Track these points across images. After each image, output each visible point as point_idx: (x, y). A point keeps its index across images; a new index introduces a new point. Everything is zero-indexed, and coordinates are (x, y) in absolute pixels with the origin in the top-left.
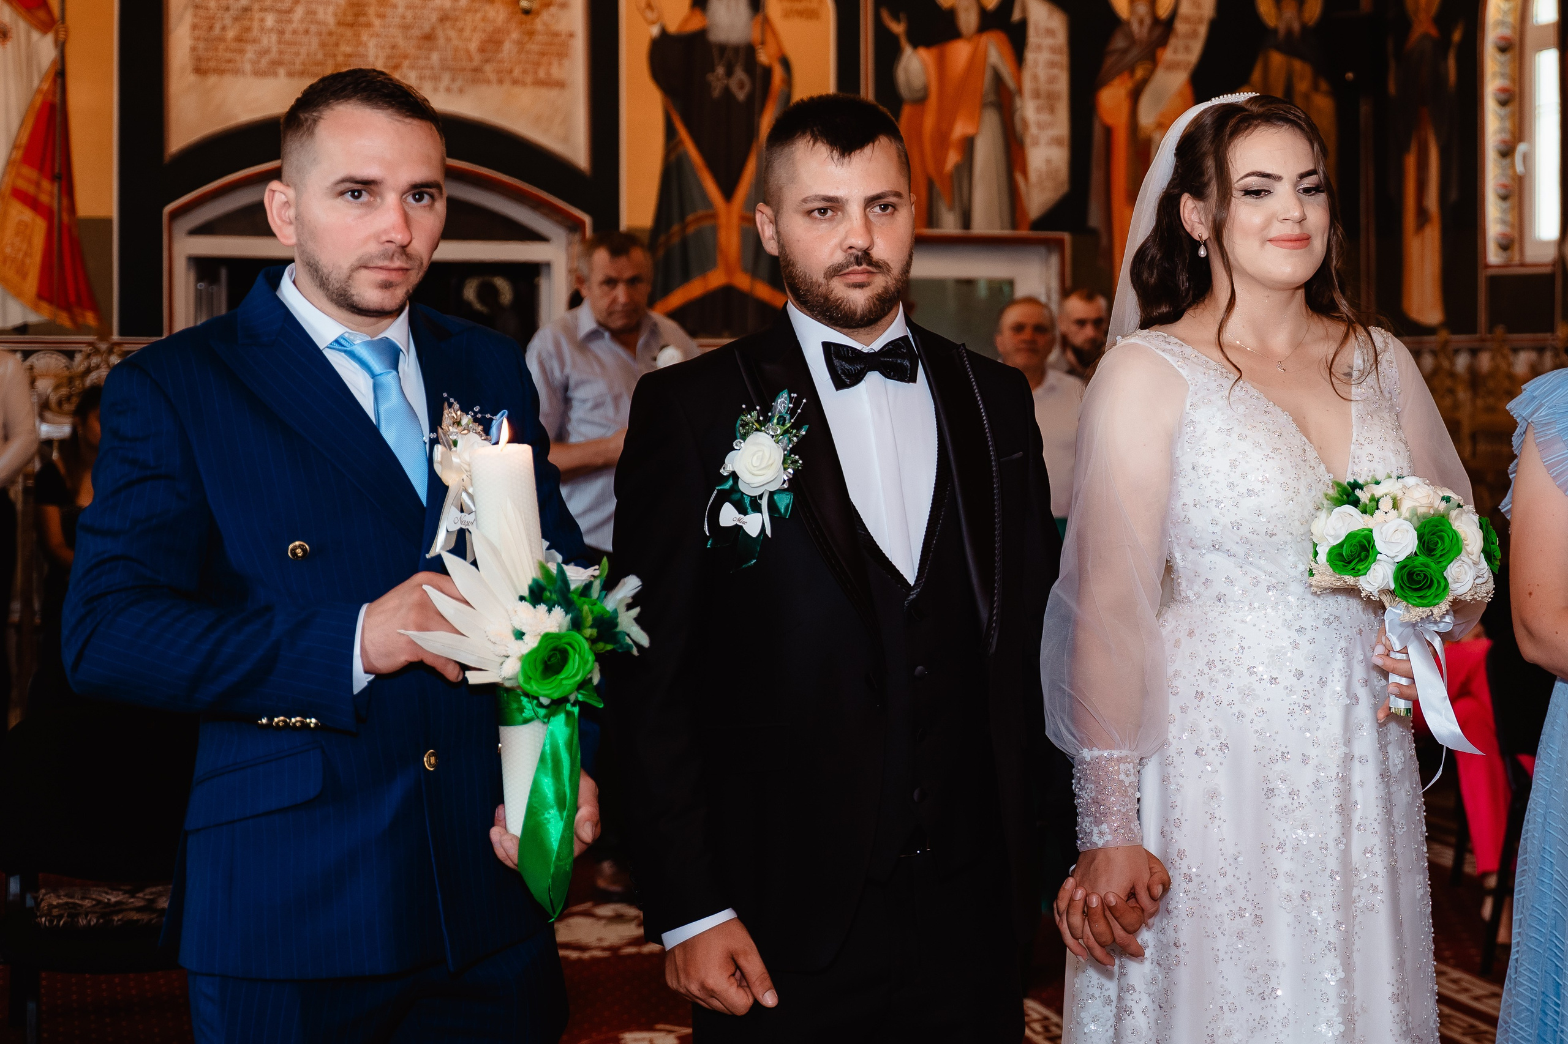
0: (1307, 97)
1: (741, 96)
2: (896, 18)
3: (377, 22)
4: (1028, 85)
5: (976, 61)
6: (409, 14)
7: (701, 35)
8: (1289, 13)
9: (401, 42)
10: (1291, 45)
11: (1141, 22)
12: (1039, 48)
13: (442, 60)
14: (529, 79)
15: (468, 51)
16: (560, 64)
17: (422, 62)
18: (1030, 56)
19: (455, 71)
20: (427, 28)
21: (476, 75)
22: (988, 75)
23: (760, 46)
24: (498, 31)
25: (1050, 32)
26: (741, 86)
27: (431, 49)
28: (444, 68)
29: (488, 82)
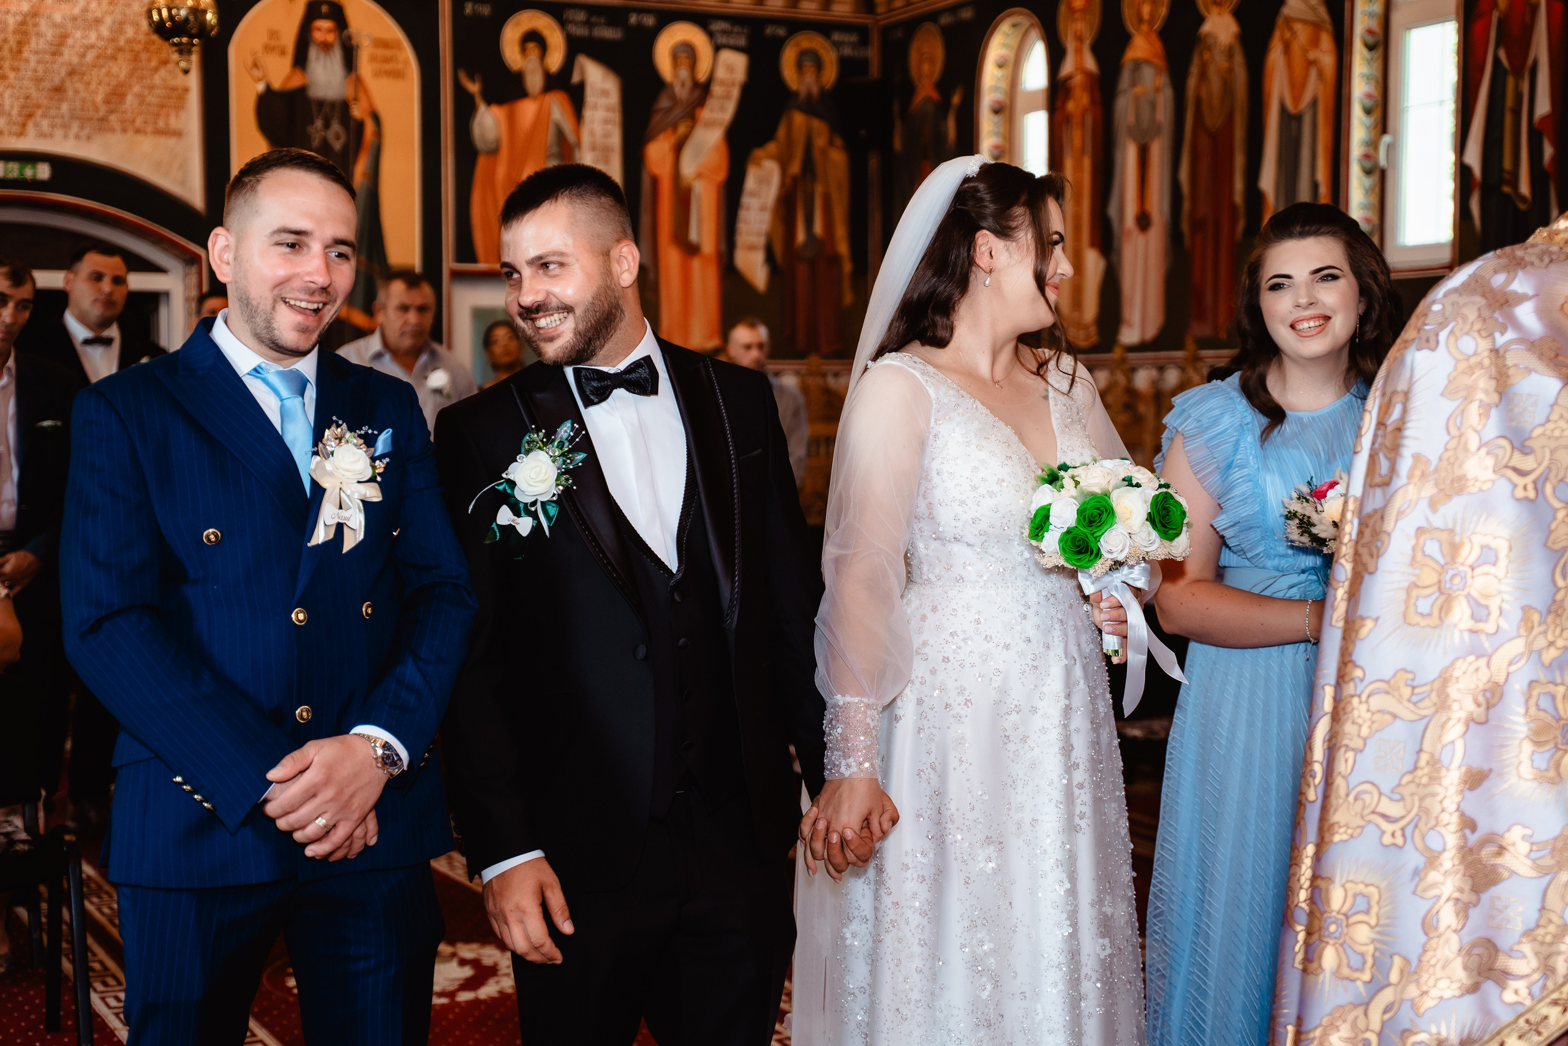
0: (824, 152)
1: (337, 145)
2: (472, 78)
3: (12, 75)
4: (586, 139)
5: (541, 118)
6: (41, 68)
7: (302, 91)
8: (810, 78)
9: (33, 93)
10: (812, 107)
11: (683, 85)
12: (595, 107)
13: (72, 110)
14: (150, 129)
15: (94, 103)
16: (177, 116)
17: (53, 112)
18: (588, 114)
19: (84, 121)
20: (57, 81)
21: (102, 125)
22: (551, 132)
23: (353, 102)
24: (121, 85)
25: (605, 93)
26: (338, 138)
27: (61, 100)
28: (73, 117)
29: (113, 130)
